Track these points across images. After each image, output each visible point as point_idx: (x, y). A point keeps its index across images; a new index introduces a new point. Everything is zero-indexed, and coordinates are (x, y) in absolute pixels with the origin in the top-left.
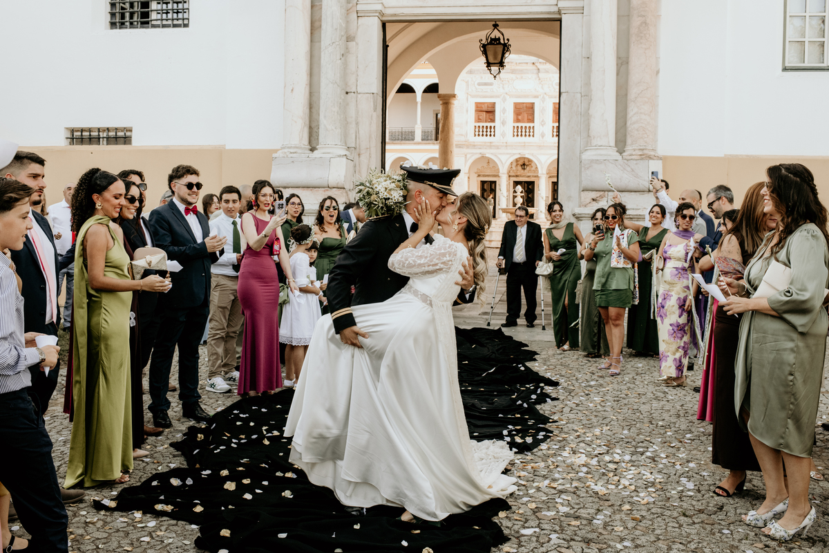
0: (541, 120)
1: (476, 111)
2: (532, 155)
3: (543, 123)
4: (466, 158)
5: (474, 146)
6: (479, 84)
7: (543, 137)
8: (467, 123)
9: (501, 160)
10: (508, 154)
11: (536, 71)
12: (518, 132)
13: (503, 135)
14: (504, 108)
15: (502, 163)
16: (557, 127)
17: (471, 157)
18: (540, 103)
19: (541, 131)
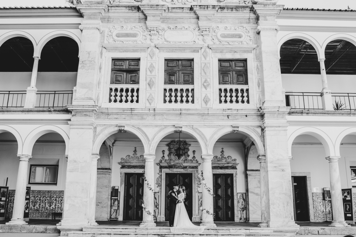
0: (203, 80)
1: (112, 70)
3: (206, 85)
4: (95, 131)
5: (108, 114)
6: (118, 36)
7: (206, 102)
8: (99, 83)
9: (146, 135)
10: (156, 126)
11: (193, 21)
12: (171, 97)
14: (152, 64)
15: (148, 138)
16: (226, 90)
17: (102, 131)
18: (201, 58)
19: (203, 96)
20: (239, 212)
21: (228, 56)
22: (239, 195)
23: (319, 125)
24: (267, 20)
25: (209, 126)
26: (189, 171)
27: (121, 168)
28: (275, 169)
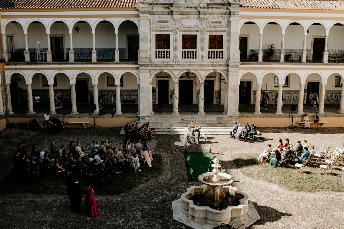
0: (201, 47)
1: (156, 40)
3: (202, 49)
4: (150, 73)
5: (156, 65)
6: (158, 22)
7: (202, 58)
8: (150, 49)
9: (174, 74)
10: (179, 70)
11: (197, 13)
12: (185, 55)
13: (176, 57)
14: (176, 38)
15: (175, 76)
16: (212, 51)
17: (154, 72)
18: (200, 35)
19: (201, 55)
20: (216, 99)
21: (214, 33)
22: (216, 91)
23: (254, 69)
24: (235, 14)
25: (203, 70)
26: (191, 79)
27: (156, 78)
28: (231, 90)
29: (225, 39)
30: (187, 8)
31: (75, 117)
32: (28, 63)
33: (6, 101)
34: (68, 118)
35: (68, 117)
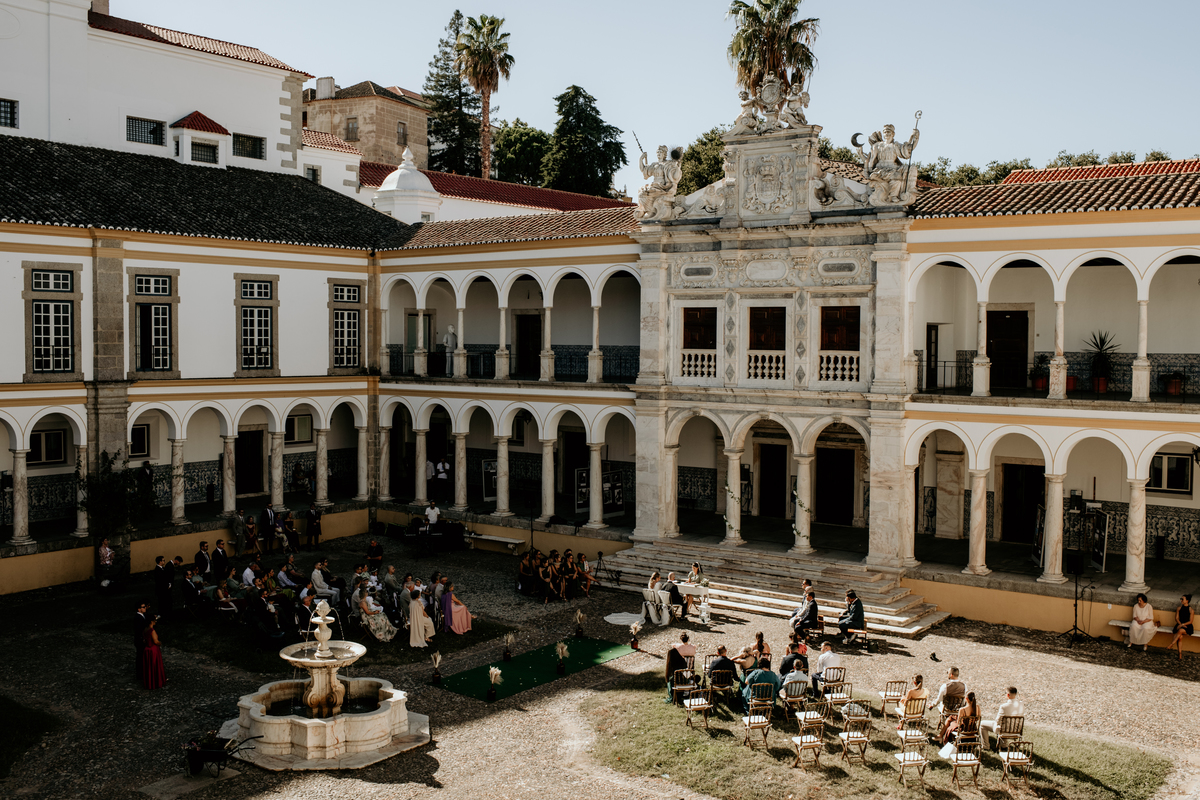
0: (798, 343)
1: (685, 325)
2: (781, 414)
3: (801, 350)
4: (667, 417)
5: (681, 394)
6: (689, 272)
7: (800, 378)
8: (668, 348)
9: (725, 425)
10: (738, 412)
11: (783, 243)
12: (757, 368)
13: (730, 373)
14: (731, 318)
16: (829, 358)
17: (675, 416)
18: (795, 307)
19: (797, 367)
20: (926, 518)
21: (834, 302)
22: (927, 490)
24: (888, 241)
27: (754, 436)
28: (879, 485)
29: (865, 317)
30: (755, 231)
31: (497, 524)
32: (419, 380)
33: (377, 469)
34: (485, 526)
35: (484, 522)
